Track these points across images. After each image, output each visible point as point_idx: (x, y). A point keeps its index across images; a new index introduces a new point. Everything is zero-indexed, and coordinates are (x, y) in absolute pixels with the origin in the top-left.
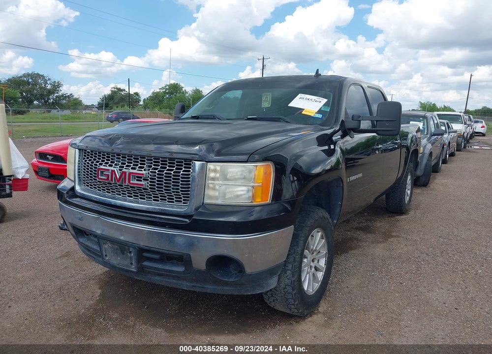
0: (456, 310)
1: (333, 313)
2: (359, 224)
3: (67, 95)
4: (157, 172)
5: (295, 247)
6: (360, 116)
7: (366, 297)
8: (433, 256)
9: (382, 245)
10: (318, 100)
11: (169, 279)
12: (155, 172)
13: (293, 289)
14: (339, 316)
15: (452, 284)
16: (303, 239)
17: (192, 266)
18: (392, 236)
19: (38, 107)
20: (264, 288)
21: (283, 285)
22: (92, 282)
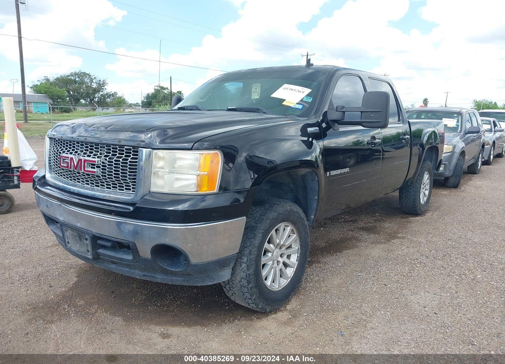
0: (435, 315)
1: (299, 311)
2: (366, 224)
3: (111, 93)
4: (121, 161)
5: (252, 240)
6: (344, 107)
7: (342, 297)
8: (433, 258)
9: (382, 246)
10: (302, 91)
11: (123, 267)
12: (119, 161)
13: (249, 283)
14: (305, 314)
15: (442, 288)
16: (262, 231)
17: (139, 255)
18: (397, 238)
19: (85, 105)
20: (214, 280)
21: (238, 279)
22: (72, 270)
